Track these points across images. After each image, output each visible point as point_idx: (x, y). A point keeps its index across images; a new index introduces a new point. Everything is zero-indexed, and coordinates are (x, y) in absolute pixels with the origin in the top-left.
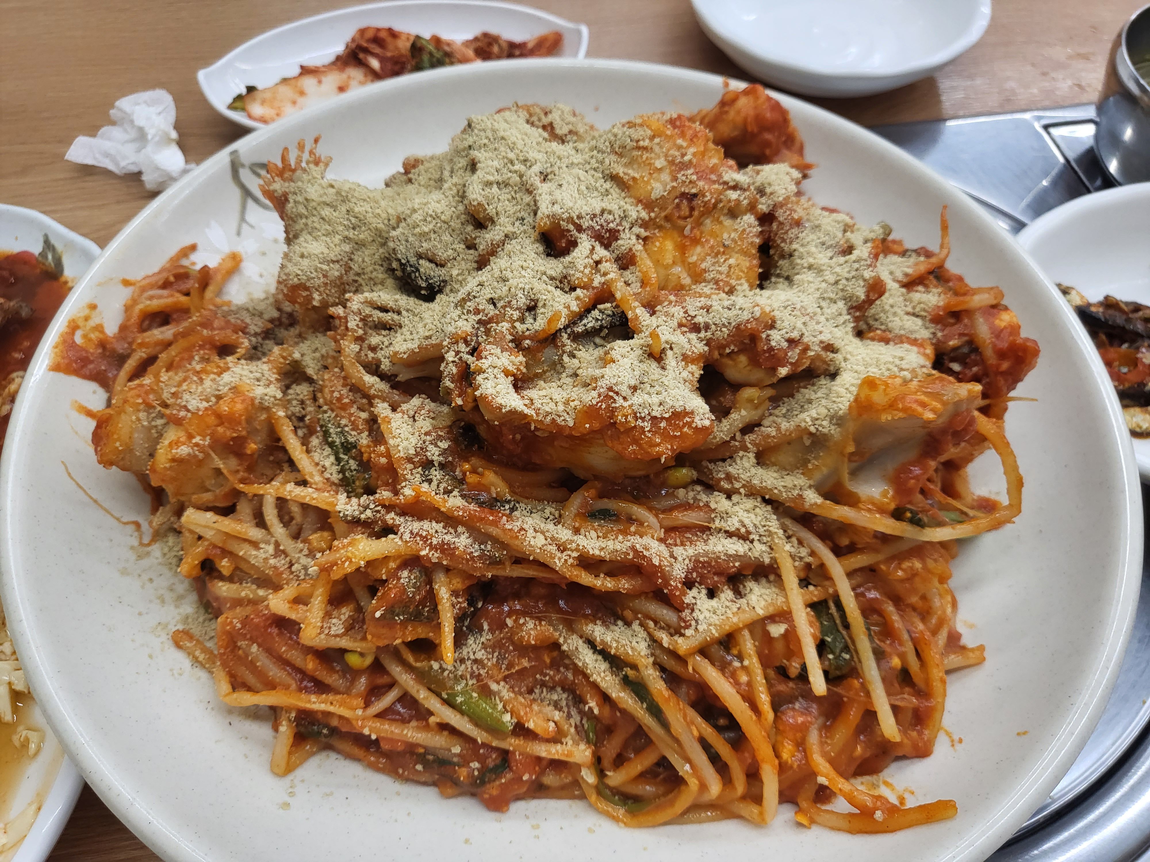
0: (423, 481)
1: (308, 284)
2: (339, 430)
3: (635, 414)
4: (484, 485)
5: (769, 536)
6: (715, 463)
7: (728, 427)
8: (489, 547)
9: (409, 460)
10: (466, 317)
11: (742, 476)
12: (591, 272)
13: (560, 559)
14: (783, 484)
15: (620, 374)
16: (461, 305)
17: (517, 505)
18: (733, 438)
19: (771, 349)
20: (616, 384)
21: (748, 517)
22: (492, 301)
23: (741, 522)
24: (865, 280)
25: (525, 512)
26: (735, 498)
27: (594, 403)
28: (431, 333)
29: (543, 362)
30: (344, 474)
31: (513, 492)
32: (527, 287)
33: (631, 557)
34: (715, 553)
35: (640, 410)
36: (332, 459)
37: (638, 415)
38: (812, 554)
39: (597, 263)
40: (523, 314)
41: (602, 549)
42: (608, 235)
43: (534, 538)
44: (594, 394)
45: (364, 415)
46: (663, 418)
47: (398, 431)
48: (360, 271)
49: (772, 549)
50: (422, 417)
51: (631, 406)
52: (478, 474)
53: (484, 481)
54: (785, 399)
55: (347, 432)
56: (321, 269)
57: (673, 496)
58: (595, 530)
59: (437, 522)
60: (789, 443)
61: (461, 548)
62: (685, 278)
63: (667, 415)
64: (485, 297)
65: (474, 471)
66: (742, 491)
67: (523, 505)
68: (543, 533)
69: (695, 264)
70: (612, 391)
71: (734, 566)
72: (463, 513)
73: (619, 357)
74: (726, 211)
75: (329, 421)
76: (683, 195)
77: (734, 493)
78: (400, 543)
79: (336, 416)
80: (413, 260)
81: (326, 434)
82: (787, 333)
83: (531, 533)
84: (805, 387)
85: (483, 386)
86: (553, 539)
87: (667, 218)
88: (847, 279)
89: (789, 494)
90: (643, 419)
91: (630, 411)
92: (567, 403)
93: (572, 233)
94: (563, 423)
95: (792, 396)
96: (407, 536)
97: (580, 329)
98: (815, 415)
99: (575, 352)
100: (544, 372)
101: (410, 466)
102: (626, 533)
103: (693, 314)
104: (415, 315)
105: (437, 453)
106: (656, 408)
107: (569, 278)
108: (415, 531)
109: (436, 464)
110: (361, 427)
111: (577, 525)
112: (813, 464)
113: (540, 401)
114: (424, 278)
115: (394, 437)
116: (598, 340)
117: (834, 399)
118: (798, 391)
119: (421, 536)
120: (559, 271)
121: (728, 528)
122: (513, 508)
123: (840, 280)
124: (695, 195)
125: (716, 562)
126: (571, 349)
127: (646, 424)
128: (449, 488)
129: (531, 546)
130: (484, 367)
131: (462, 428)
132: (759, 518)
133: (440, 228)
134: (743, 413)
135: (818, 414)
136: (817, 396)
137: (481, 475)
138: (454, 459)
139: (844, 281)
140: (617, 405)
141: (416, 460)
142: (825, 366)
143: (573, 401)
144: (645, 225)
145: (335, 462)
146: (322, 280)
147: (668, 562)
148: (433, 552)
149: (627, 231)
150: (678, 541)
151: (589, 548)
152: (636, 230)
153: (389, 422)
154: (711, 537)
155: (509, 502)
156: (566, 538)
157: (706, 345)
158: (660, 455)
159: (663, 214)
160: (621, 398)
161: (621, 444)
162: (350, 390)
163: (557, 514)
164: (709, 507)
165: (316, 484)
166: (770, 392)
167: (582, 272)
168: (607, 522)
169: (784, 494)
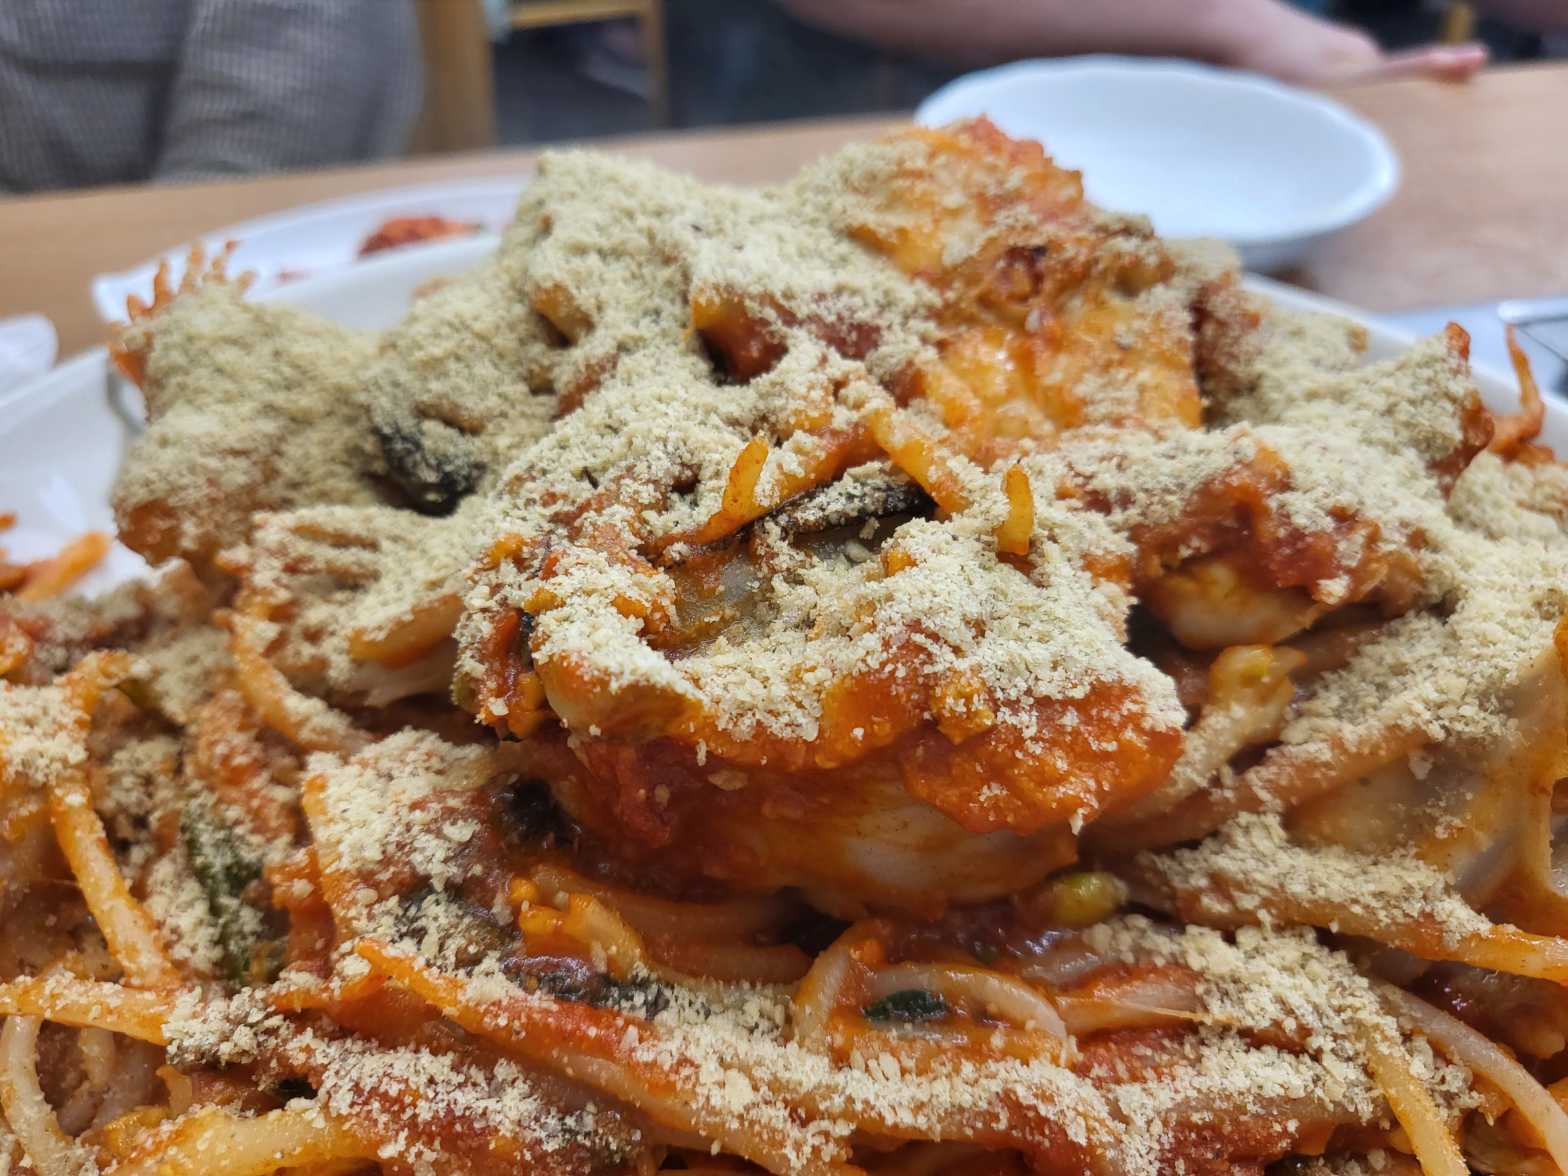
0: (401, 937)
1: (172, 501)
2: (221, 835)
3: (991, 691)
4: (572, 939)
5: (1358, 1038)
6: (1172, 856)
7: (1204, 751)
8: (589, 1122)
9: (366, 877)
10: (523, 513)
11: (1258, 876)
12: (824, 400)
13: (798, 1146)
14: (1372, 887)
15: (936, 588)
16: (511, 492)
17: (667, 993)
18: (1216, 781)
19: (1297, 535)
20: (930, 612)
21: (1296, 988)
22: (587, 474)
23: (1281, 1001)
24: (1453, 400)
25: (689, 1013)
26: (1247, 937)
27: (874, 663)
28: (443, 573)
29: (721, 597)
30: (226, 948)
31: (652, 957)
32: (673, 435)
33: (1002, 1125)
34: (1229, 1097)
35: (1004, 682)
36: (201, 909)
37: (999, 695)
38: (1477, 1082)
39: (838, 385)
40: (665, 498)
41: (919, 1107)
42: (854, 336)
43: (722, 1085)
44: (872, 641)
45: (282, 794)
46: (1067, 702)
47: (343, 805)
48: (297, 478)
49: (1370, 1075)
50: (408, 769)
51: (976, 670)
52: (557, 908)
53: (574, 927)
54: (1328, 676)
55: (241, 838)
56: (205, 468)
57: (1081, 947)
58: (894, 1053)
59: (434, 1053)
60: (1364, 781)
61: (506, 1130)
62: (1039, 424)
63: (1079, 693)
64: (571, 467)
65: (544, 900)
66: (1263, 915)
67: (683, 994)
68: (745, 1069)
69: (1059, 390)
70: (921, 632)
71: (1285, 1133)
72: (511, 1020)
73: (928, 554)
74: (1112, 279)
75: (201, 816)
76: (1014, 253)
77: (1240, 926)
78: (320, 1123)
79: (219, 801)
80: (407, 424)
81: (192, 846)
82: (1327, 496)
83: (710, 1071)
84: (1374, 642)
85: (555, 637)
86: (776, 1085)
87: (985, 301)
88: (1412, 402)
89: (1397, 913)
90: (1014, 705)
91: (976, 683)
92: (795, 677)
93: (773, 328)
94: (787, 734)
95: (1345, 665)
96: (342, 1102)
97: (809, 514)
98: (1434, 696)
99: (800, 571)
100: (726, 622)
101: (365, 894)
102: (980, 1053)
103: (1088, 470)
104: (410, 547)
105: (441, 855)
106: (1045, 673)
107: (773, 419)
108: (368, 1084)
109: (438, 886)
110: (274, 823)
111: (839, 1041)
112: (1449, 826)
113: (720, 681)
114: (433, 462)
115: (331, 820)
116: (854, 550)
117: (1475, 651)
118: (1357, 653)
119: (384, 1097)
120: (747, 404)
121: (1249, 1022)
122: (656, 1002)
123: (1396, 405)
124: (1040, 251)
125: (1236, 1122)
126: (791, 564)
127: (1024, 717)
128: (472, 949)
129: (712, 1112)
130: (560, 592)
131: (513, 788)
132: (1325, 989)
133: (471, 349)
134: (1238, 711)
135: (1441, 692)
136: (1417, 655)
137: (564, 910)
138: (488, 870)
139: (1405, 406)
140: (939, 668)
141: (384, 876)
142: (1416, 587)
143: (813, 669)
144: (936, 315)
145: (207, 918)
146: (206, 490)
147: (1110, 1132)
148: (419, 1146)
149: (897, 328)
150: (1121, 1068)
151: (882, 1106)
152: (916, 324)
153: (323, 788)
154: (1205, 1051)
155: (643, 985)
156: (814, 1080)
157: (1131, 539)
158: (1068, 807)
159: (974, 292)
160: (946, 649)
161: (954, 782)
162: (258, 738)
163: (779, 1016)
164: (1187, 967)
165: (142, 974)
166: (1294, 658)
167: (805, 398)
168: (922, 1027)
169: (1382, 914)
